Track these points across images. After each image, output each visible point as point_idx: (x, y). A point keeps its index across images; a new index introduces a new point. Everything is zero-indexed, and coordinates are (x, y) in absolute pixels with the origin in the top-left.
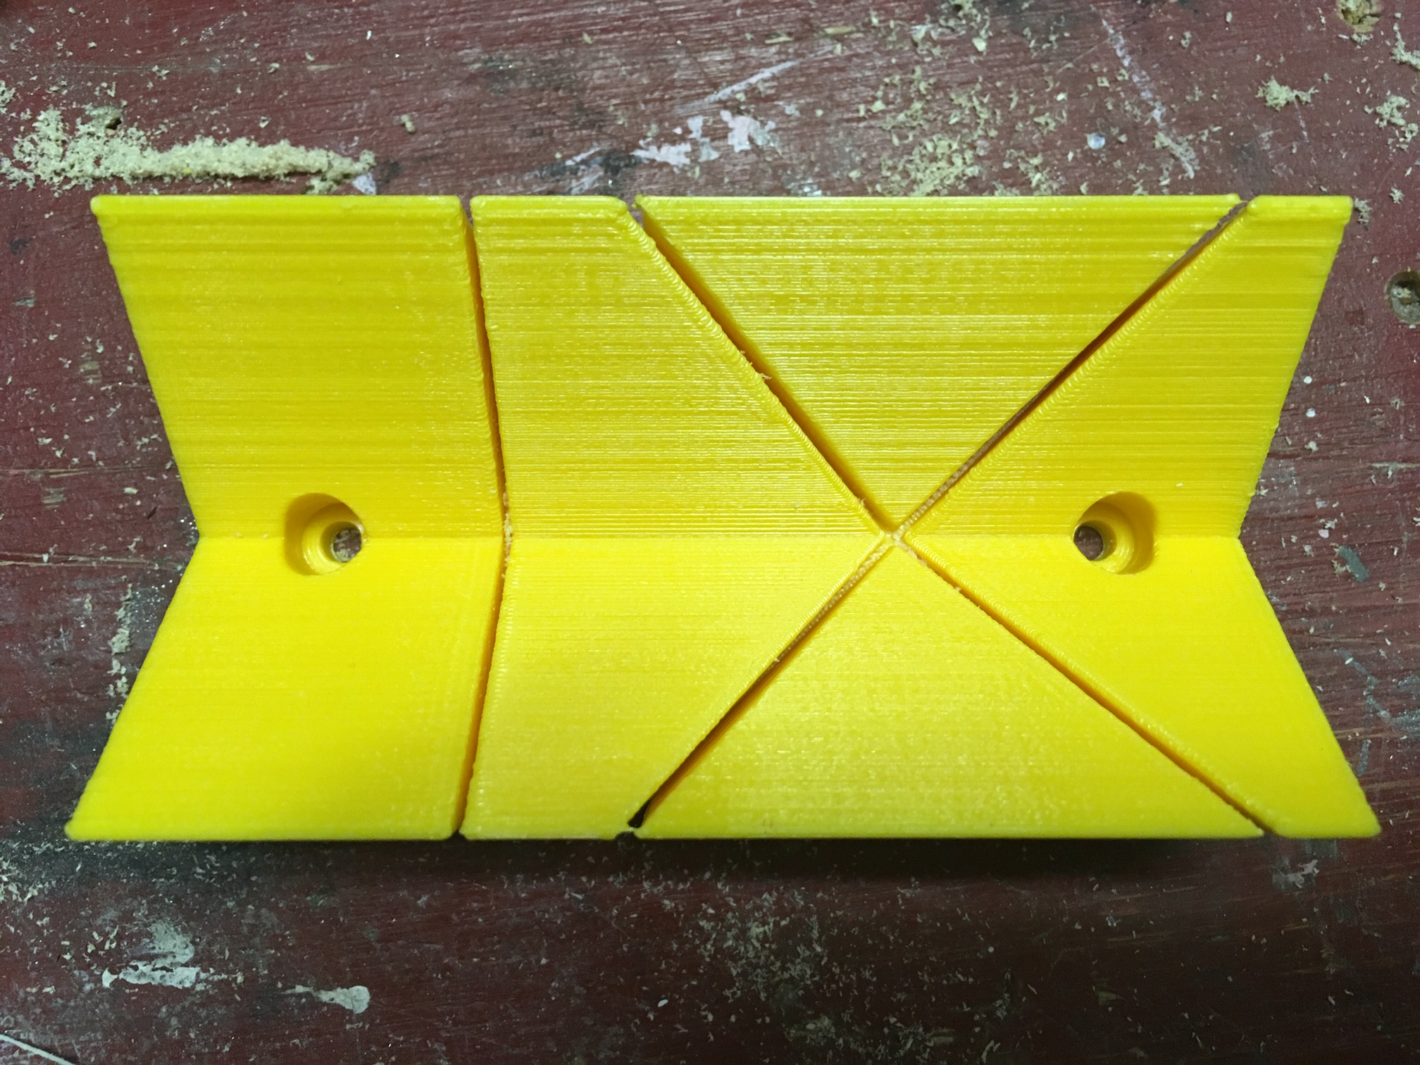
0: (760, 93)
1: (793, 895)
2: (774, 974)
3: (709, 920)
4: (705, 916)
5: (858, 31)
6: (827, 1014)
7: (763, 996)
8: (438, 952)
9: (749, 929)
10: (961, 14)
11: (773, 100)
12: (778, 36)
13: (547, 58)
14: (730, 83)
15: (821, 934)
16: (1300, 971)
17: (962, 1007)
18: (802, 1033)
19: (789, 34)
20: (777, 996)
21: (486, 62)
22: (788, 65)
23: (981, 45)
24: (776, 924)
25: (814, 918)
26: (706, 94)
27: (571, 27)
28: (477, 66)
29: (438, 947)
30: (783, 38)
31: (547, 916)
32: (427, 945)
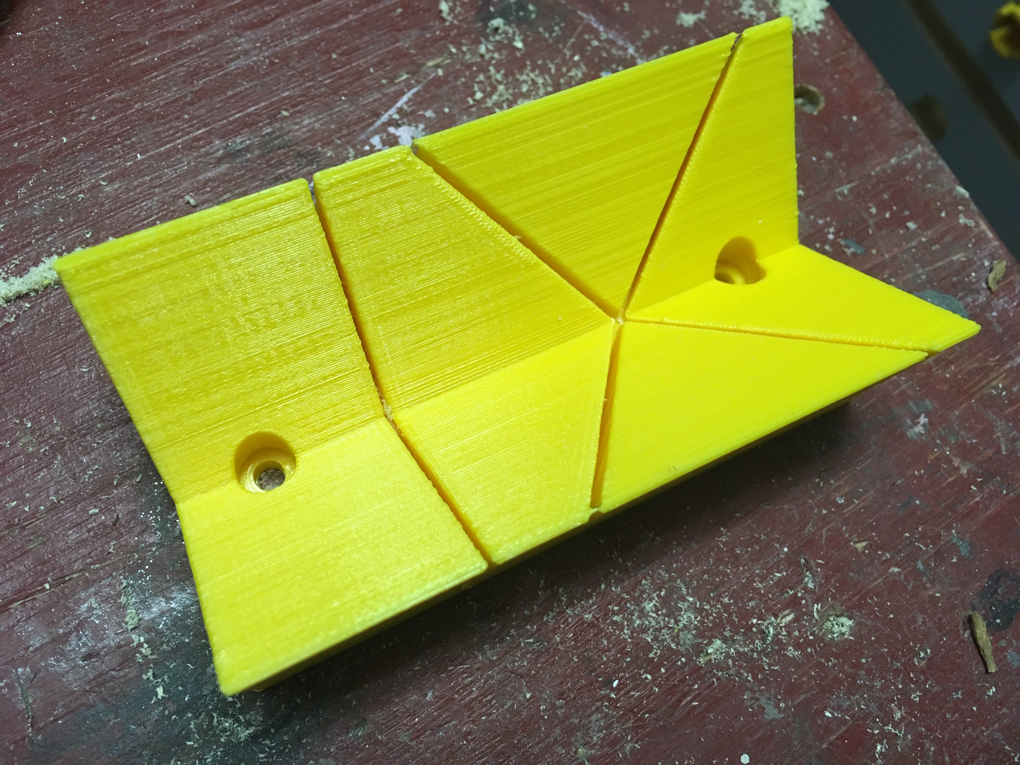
0: (406, 111)
1: (660, 574)
2: (672, 628)
3: (618, 614)
4: (615, 613)
5: (447, 59)
6: (716, 637)
7: (673, 646)
8: (456, 726)
9: (644, 608)
10: (500, 31)
11: (416, 112)
12: (401, 76)
13: (264, 133)
14: (386, 111)
15: (687, 588)
16: (950, 480)
17: (787, 592)
18: (707, 658)
19: (408, 73)
20: (681, 642)
21: (225, 148)
22: (414, 90)
23: (519, 45)
24: (659, 596)
25: (679, 581)
26: (374, 122)
27: (272, 110)
28: (220, 152)
29: (454, 723)
30: (405, 77)
31: (516, 664)
32: (446, 726)
